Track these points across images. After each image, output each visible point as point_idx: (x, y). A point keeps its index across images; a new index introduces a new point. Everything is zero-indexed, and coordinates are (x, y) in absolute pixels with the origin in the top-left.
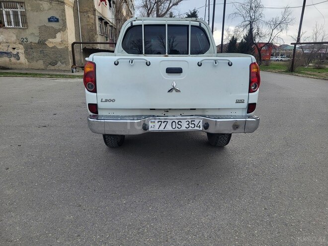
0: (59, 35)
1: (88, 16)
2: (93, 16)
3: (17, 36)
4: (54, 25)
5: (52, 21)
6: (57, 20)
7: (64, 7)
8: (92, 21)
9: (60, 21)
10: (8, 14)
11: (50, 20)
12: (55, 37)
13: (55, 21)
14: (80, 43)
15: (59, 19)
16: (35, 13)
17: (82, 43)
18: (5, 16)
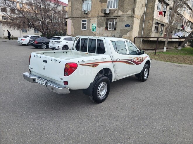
0: (128, 33)
1: (149, 23)
2: (151, 22)
3: (111, 34)
4: (127, 28)
5: (126, 27)
6: (129, 26)
7: (134, 19)
8: (151, 25)
9: (130, 26)
10: (110, 24)
11: (126, 26)
12: (126, 34)
13: (128, 26)
14: (141, 37)
15: (130, 25)
16: (121, 23)
17: (142, 37)
18: (109, 25)
